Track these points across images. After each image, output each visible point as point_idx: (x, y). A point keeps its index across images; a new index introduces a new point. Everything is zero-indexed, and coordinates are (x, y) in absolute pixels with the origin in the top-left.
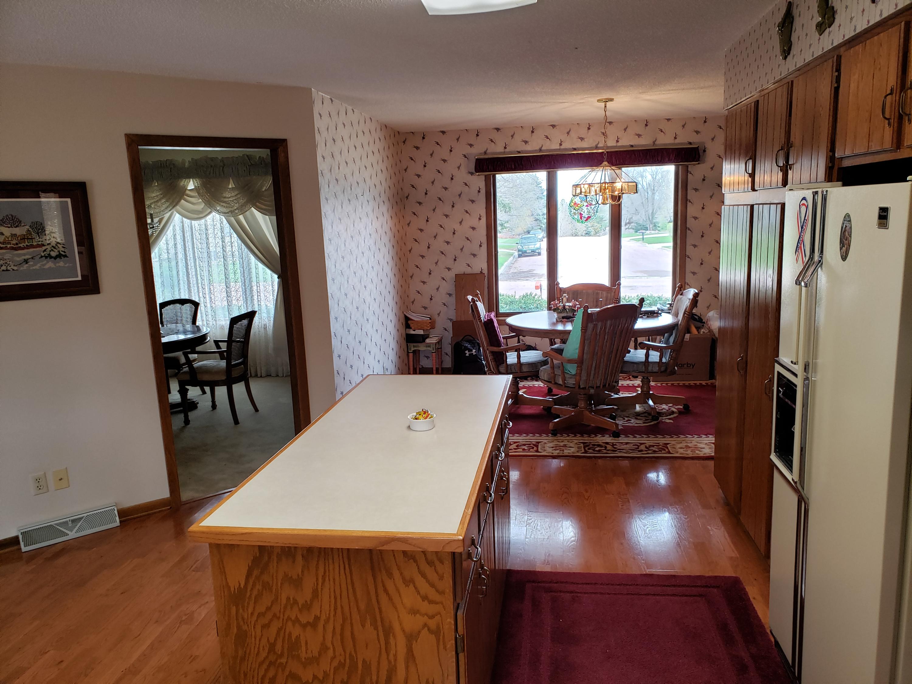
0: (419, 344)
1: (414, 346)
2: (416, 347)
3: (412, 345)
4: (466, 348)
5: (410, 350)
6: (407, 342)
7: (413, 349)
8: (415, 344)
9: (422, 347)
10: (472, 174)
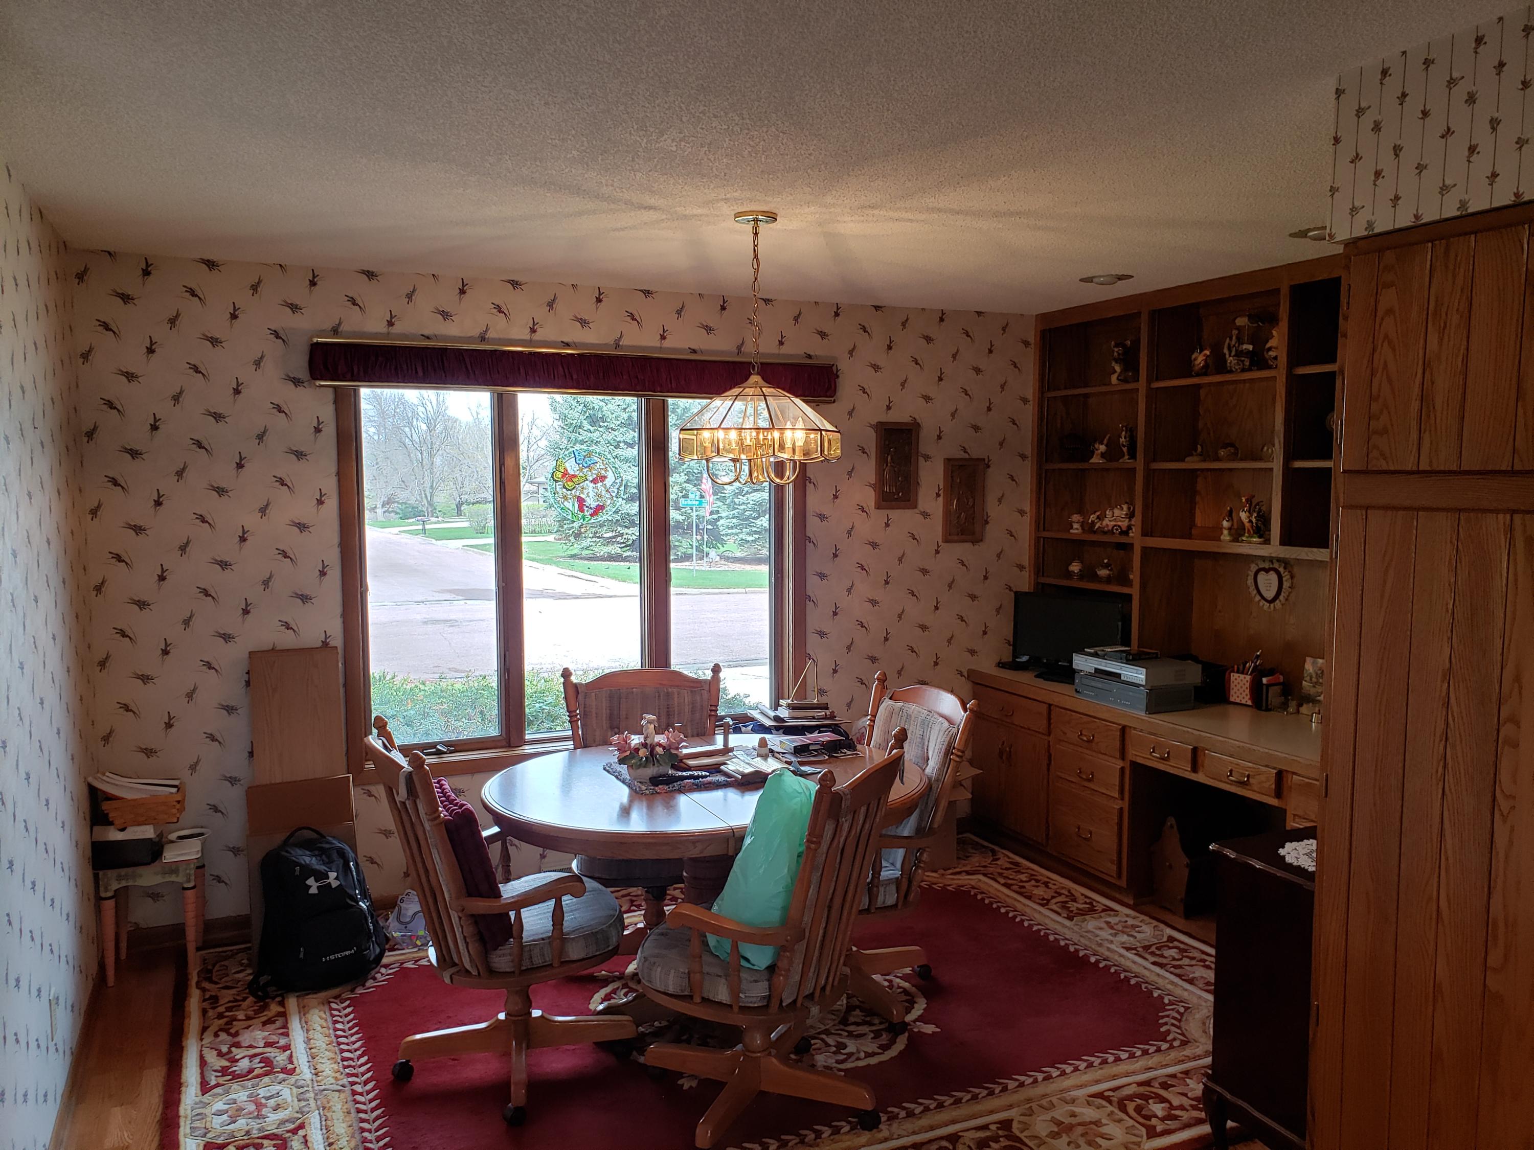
0: (140, 870)
1: (119, 878)
2: (126, 877)
3: (112, 874)
4: (309, 871)
5: (106, 890)
6: (94, 868)
7: (115, 886)
8: (123, 871)
9: (148, 877)
10: (297, 382)
